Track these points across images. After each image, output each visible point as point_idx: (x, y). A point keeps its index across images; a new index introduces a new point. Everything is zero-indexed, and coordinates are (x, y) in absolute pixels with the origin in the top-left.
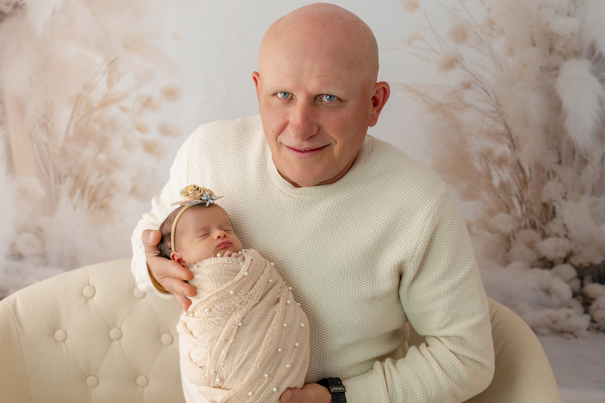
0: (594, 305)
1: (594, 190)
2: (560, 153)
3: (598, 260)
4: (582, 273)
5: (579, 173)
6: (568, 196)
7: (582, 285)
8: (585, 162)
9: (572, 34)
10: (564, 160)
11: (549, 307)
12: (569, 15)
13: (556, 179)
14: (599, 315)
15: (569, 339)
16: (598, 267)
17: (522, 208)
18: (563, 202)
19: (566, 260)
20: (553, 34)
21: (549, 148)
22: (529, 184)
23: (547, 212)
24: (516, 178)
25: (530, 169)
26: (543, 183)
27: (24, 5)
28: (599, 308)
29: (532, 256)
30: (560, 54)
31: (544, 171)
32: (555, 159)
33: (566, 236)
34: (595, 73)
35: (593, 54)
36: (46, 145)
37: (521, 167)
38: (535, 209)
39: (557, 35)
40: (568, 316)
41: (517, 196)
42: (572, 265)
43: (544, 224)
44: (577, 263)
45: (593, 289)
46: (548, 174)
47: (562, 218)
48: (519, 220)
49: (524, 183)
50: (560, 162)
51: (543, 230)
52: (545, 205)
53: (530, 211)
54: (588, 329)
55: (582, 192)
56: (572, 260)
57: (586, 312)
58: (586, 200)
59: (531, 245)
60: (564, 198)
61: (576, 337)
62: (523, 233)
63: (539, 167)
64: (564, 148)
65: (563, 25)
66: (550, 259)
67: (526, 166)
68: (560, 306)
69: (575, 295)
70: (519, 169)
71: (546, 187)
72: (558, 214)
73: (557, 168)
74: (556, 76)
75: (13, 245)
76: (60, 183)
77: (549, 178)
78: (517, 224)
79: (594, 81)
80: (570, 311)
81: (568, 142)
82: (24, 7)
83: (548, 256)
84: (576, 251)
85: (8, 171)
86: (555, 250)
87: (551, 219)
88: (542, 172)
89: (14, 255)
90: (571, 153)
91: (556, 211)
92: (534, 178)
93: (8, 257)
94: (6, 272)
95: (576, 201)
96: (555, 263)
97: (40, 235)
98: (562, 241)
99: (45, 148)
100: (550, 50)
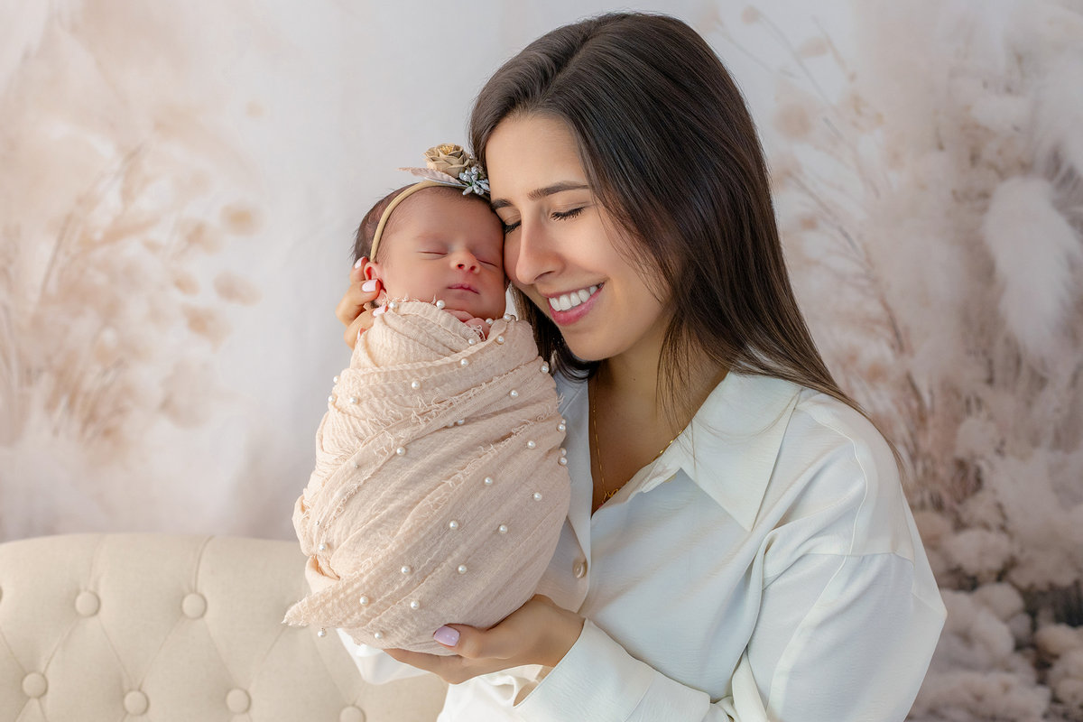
0: (1058, 669)
1: (1057, 438)
2: (990, 363)
3: (1065, 580)
4: (1033, 602)
5: (1029, 404)
6: (1006, 449)
7: (1034, 627)
8: (1040, 381)
9: (1017, 130)
10: (998, 375)
11: (969, 667)
12: (1009, 91)
13: (984, 414)
14: (1066, 688)
16: (1065, 591)
17: (915, 467)
18: (997, 460)
19: (1001, 576)
20: (977, 127)
21: (969, 352)
22: (931, 422)
23: (964, 478)
24: (905, 410)
25: (931, 392)
26: (957, 421)
28: (1067, 675)
29: (935, 565)
30: (992, 166)
31: (959, 396)
32: (982, 373)
33: (1003, 528)
34: (1061, 206)
35: (1058, 169)
37: (915, 387)
38: (942, 471)
39: (986, 129)
40: (1007, 688)
41: (907, 445)
42: (1015, 586)
44: (1024, 583)
45: (1056, 635)
46: (968, 402)
47: (995, 492)
48: (910, 492)
49: (920, 418)
50: (990, 381)
51: (956, 513)
52: (961, 465)
53: (930, 475)
54: (1044, 716)
55: (1035, 442)
56: (1014, 575)
57: (1042, 682)
58: (1042, 457)
59: (933, 543)
60: (999, 452)
63: (950, 389)
64: (998, 352)
66: (970, 573)
67: (923, 385)
68: (989, 668)
69: (1019, 647)
70: (911, 390)
71: (963, 429)
72: (986, 483)
73: (985, 392)
74: (985, 209)
77: (969, 411)
79: (1059, 222)
80: (1011, 679)
81: (1008, 342)
83: (966, 565)
84: (1021, 557)
86: (981, 555)
87: (973, 493)
88: (955, 399)
90: (1012, 363)
91: (982, 476)
92: (939, 409)
95: (1021, 458)
96: (980, 580)
98: (996, 538)
100: (973, 160)
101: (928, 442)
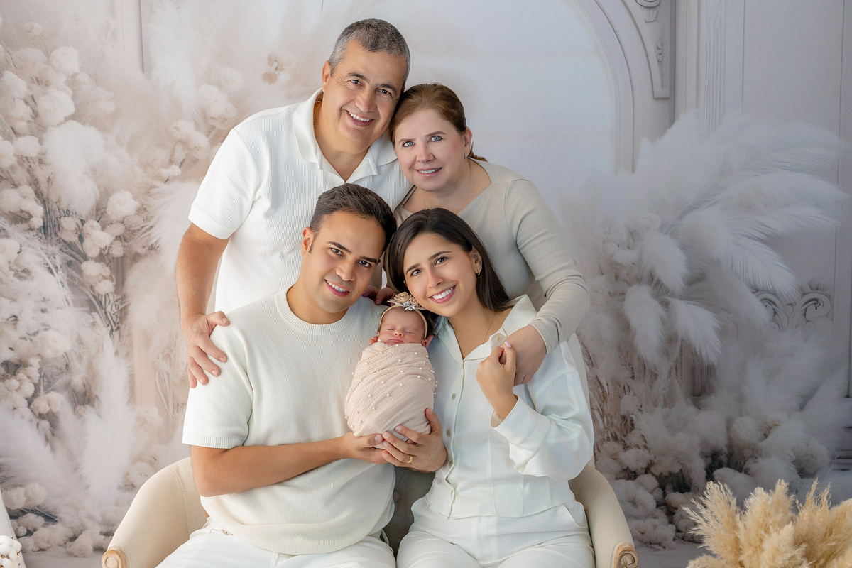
0: (677, 515)
1: (665, 402)
2: (632, 369)
3: (676, 470)
4: (663, 483)
5: (651, 387)
6: (643, 409)
7: (664, 495)
8: (656, 376)
9: (633, 264)
10: (636, 374)
12: (629, 247)
13: (631, 393)
14: (682, 524)
15: (658, 550)
16: (676, 475)
17: (603, 421)
18: (639, 414)
19: (647, 471)
20: (617, 264)
21: (622, 365)
22: (608, 399)
23: (626, 423)
24: (596, 393)
25: (607, 384)
26: (620, 397)
28: (682, 517)
29: (615, 467)
30: (625, 280)
31: (620, 386)
32: (628, 374)
33: (645, 447)
34: (656, 296)
35: (653, 280)
36: (168, 374)
37: (599, 382)
38: (615, 422)
39: (621, 264)
40: (655, 527)
41: (599, 410)
42: (653, 475)
43: (625, 436)
44: (658, 474)
45: (675, 497)
46: (624, 388)
47: (640, 430)
48: (601, 433)
49: (604, 397)
50: (633, 377)
51: (624, 441)
52: (624, 418)
53: (610, 424)
54: (674, 540)
55: (655, 405)
56: (653, 469)
57: (671, 522)
58: (659, 411)
59: (614, 457)
60: (639, 410)
61: (664, 548)
62: (606, 445)
63: (616, 383)
64: (636, 364)
65: (624, 256)
66: (633, 471)
67: (603, 381)
68: (646, 517)
69: (658, 506)
70: (598, 384)
71: (623, 401)
72: (635, 426)
73: (631, 383)
74: (624, 300)
75: (128, 474)
76: (178, 412)
77: (625, 392)
78: (600, 437)
79: (655, 304)
80: (656, 521)
81: (639, 359)
82: (158, 249)
83: (630, 467)
84: (655, 461)
85: (129, 401)
86: (637, 460)
87: (630, 431)
88: (618, 387)
89: (126, 486)
90: (642, 368)
91: (634, 422)
92: (611, 392)
93: (120, 488)
94: (117, 504)
95: (651, 412)
96: (638, 474)
97: (155, 464)
98: (643, 452)
99: (166, 377)
100: (616, 278)
101: (608, 408)
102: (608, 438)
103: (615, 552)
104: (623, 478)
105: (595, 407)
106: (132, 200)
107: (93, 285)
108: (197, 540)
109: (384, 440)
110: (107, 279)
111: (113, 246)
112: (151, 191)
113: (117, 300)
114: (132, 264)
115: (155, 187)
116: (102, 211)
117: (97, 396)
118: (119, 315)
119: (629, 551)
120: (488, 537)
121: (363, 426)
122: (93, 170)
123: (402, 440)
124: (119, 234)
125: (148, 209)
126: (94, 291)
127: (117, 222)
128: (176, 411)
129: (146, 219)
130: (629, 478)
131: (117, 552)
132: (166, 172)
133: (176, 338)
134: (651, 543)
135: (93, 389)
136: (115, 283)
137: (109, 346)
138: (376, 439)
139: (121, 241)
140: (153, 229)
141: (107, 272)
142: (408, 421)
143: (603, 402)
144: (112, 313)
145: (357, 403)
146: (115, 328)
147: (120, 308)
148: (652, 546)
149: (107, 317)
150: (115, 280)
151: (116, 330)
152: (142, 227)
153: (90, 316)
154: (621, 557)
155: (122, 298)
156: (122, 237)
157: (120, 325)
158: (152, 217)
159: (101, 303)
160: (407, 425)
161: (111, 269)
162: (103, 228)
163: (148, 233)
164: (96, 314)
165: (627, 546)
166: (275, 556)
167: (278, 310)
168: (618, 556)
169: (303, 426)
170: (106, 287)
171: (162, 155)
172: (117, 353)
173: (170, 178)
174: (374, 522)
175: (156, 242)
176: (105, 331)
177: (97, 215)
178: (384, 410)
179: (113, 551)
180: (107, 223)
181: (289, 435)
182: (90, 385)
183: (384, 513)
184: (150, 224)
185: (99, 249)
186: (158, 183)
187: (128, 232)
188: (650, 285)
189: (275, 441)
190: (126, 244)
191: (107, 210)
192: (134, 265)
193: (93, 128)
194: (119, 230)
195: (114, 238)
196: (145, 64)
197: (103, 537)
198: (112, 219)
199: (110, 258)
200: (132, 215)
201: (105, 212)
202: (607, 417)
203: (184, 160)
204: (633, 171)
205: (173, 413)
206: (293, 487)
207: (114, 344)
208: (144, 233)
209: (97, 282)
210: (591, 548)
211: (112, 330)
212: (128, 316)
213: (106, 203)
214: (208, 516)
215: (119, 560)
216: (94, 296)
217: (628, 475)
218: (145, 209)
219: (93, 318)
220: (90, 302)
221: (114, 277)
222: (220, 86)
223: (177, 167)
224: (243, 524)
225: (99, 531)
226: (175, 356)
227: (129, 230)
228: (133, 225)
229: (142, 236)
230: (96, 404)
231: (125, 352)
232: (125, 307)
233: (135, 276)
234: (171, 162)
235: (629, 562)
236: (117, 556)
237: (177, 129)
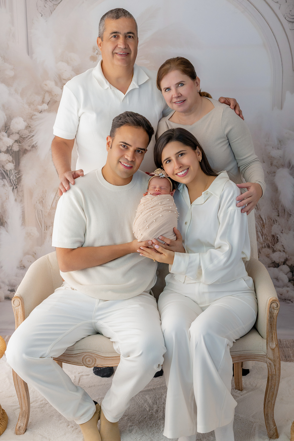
2: (278, 211)
4: (292, 269)
5: (288, 220)
6: (283, 232)
7: (293, 275)
8: (290, 215)
9: (280, 157)
10: (280, 214)
12: (278, 149)
13: (277, 224)
15: (289, 303)
17: (263, 238)
18: (281, 234)
19: (284, 263)
20: (272, 157)
21: (273, 209)
22: (266, 226)
23: (274, 239)
24: (259, 223)
25: (265, 219)
26: (272, 226)
27: (36, 146)
29: (268, 261)
30: (275, 166)
31: (272, 220)
33: (284, 251)
34: (291, 174)
35: (290, 166)
36: (41, 211)
37: (261, 218)
38: (269, 238)
39: (274, 157)
40: (288, 292)
41: (260, 232)
42: (288, 265)
43: (273, 245)
44: (290, 265)
46: (274, 221)
47: (282, 242)
48: (262, 244)
49: (263, 225)
50: (278, 216)
51: (273, 248)
52: (273, 236)
53: (266, 239)
55: (290, 230)
56: (287, 263)
58: (292, 233)
59: (268, 256)
60: (281, 232)
61: (292, 302)
62: (264, 250)
63: (270, 218)
64: (280, 208)
65: (276, 153)
66: (277, 263)
67: (263, 217)
68: (283, 287)
69: (290, 281)
70: (260, 219)
71: (273, 228)
72: (279, 240)
73: (277, 218)
74: (275, 176)
75: (22, 261)
76: (47, 230)
77: (274, 223)
78: (261, 246)
79: (291, 177)
80: (288, 289)
81: (282, 206)
82: (37, 147)
83: (276, 261)
84: (289, 258)
85: (22, 224)
86: (279, 258)
87: (276, 243)
88: (271, 220)
89: (21, 267)
90: (283, 211)
91: (278, 239)
92: (267, 223)
93: (18, 268)
94: (16, 276)
95: (287, 234)
96: (280, 265)
97: (35, 256)
98: (283, 254)
99: (40, 212)
100: (271, 164)
101: (265, 231)
102: (265, 246)
103: (268, 302)
104: (272, 267)
105: (258, 231)
106: (23, 122)
107: (4, 165)
108: (59, 292)
109: (153, 243)
110: (10, 162)
111: (13, 145)
112: (33, 117)
113: (16, 173)
114: (23, 154)
115: (35, 115)
116: (8, 127)
117: (6, 222)
118: (17, 181)
119: (275, 301)
120: (203, 293)
121: (142, 237)
122: (3, 106)
123: (162, 243)
124: (16, 139)
125: (31, 127)
126: (4, 169)
127: (16, 133)
128: (45, 230)
129: (30, 132)
130: (275, 267)
131: (19, 297)
132: (40, 108)
133: (46, 193)
134: (285, 300)
135: (4, 218)
136: (14, 164)
137: (12, 197)
138: (149, 243)
139: (18, 143)
140: (34, 137)
141: (10, 158)
142: (165, 234)
143: (263, 228)
144: (13, 180)
145: (139, 225)
146: (15, 187)
147: (17, 177)
148: (286, 301)
149: (11, 182)
150: (14, 163)
151: (15, 189)
152: (28, 136)
153: (2, 181)
154: (271, 304)
155: (19, 172)
156: (18, 141)
157: (17, 186)
158: (33, 131)
159: (8, 174)
160: (164, 236)
161: (12, 157)
162: (9, 136)
163: (31, 139)
164: (5, 180)
165: (274, 298)
166: (97, 301)
167: (98, 178)
168: (270, 303)
169: (111, 237)
170: (10, 166)
171: (38, 99)
172: (16, 200)
173: (43, 111)
174: (147, 285)
175: (36, 144)
176: (10, 189)
177: (5, 130)
178: (152, 228)
179: (17, 297)
180: (11, 133)
181: (105, 241)
182: (2, 216)
183: (152, 281)
184: (32, 134)
185: (6, 147)
186: (36, 113)
187: (21, 138)
188: (289, 168)
189: (97, 244)
190: (20, 144)
191: (11, 127)
192: (24, 155)
193: (3, 84)
194: (16, 137)
195: (14, 141)
196: (29, 51)
197: (9, 292)
198: (13, 131)
199: (12, 151)
200: (23, 130)
201: (10, 128)
202: (264, 236)
203: (50, 101)
204: (281, 108)
205: (44, 230)
206: (107, 267)
207: (14, 195)
208: (29, 139)
209: (6, 164)
210: (256, 299)
211: (13, 188)
212: (22, 181)
213: (10, 123)
214: (64, 281)
215: (20, 301)
216: (4, 171)
217: (275, 265)
218: (30, 127)
219: (4, 182)
220: (2, 173)
221: (14, 161)
222: (68, 63)
223: (46, 105)
224: (82, 285)
225: (8, 289)
226: (45, 202)
227: (22, 137)
228: (24, 135)
229: (28, 140)
230: (5, 225)
231: (20, 199)
232: (20, 177)
233: (25, 161)
234: (43, 102)
235: (275, 306)
236: (19, 299)
237: (46, 85)
